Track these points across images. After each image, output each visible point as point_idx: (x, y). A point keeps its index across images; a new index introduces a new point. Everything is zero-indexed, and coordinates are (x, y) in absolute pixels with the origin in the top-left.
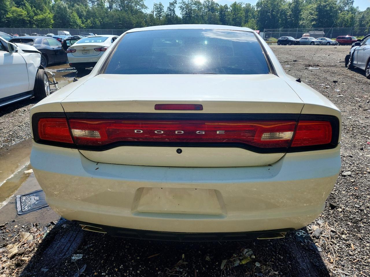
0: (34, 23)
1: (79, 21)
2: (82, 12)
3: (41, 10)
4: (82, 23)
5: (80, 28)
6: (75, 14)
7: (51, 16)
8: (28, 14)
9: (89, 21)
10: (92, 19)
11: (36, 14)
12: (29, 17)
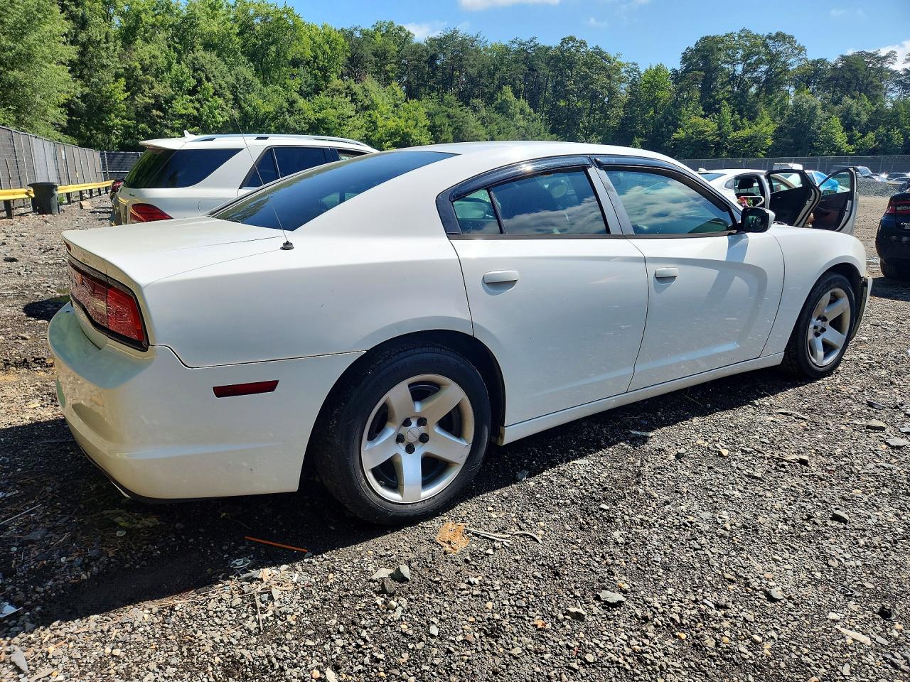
0: (726, 148)
1: (840, 138)
2: (858, 115)
3: (751, 119)
4: (847, 143)
5: (839, 152)
6: (836, 121)
7: (771, 129)
8: (720, 128)
9: (871, 135)
10: (882, 130)
11: (736, 128)
12: (719, 135)
